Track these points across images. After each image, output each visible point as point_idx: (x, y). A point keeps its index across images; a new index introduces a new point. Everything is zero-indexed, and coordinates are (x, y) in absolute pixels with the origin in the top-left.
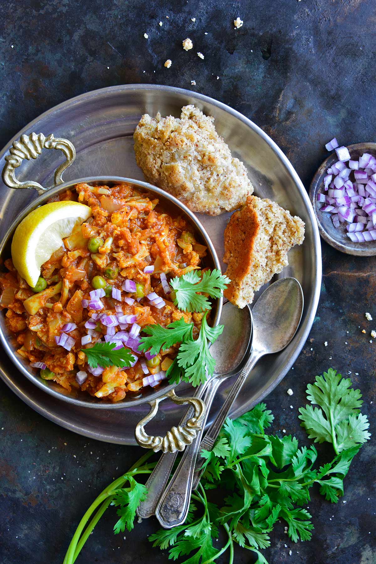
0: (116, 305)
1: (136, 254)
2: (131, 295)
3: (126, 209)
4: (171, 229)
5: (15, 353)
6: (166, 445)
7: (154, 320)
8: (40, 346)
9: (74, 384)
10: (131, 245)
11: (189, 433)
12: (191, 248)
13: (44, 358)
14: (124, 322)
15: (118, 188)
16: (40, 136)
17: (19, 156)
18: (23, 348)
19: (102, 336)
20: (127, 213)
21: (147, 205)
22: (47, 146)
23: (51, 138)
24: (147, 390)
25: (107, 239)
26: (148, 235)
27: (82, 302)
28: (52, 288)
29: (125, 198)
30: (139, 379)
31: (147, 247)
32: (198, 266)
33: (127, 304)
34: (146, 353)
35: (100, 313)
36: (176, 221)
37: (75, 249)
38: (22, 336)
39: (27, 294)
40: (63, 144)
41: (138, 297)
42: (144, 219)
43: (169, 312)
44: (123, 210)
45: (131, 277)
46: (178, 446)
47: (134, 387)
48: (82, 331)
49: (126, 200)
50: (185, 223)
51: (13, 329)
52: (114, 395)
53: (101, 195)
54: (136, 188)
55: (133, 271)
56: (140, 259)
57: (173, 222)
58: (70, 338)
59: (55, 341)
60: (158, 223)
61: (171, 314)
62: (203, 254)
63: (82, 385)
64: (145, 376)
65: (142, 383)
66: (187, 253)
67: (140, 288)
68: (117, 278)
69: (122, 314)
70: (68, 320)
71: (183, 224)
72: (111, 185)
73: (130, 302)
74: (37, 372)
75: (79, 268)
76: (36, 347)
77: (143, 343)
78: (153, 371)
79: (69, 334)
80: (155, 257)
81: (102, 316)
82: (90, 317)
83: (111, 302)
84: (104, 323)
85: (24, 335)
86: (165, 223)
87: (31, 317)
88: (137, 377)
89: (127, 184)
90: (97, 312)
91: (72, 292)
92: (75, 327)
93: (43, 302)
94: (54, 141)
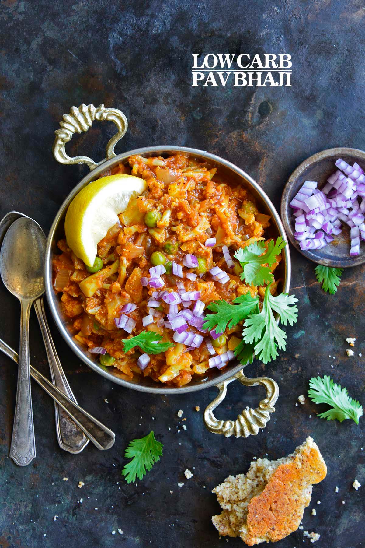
0: (177, 282)
1: (196, 226)
2: (193, 270)
3: (183, 180)
4: (231, 200)
5: (73, 338)
6: (238, 429)
7: (218, 295)
8: (99, 330)
9: (136, 370)
10: (191, 216)
11: (262, 415)
12: (253, 218)
13: (103, 343)
14: (187, 299)
15: (173, 159)
16: (90, 106)
17: (69, 130)
18: (80, 333)
19: (164, 315)
20: (184, 184)
21: (205, 174)
22: (98, 118)
23: (102, 109)
24: (214, 372)
25: (165, 213)
26: (208, 206)
27: (142, 280)
28: (108, 268)
29: (181, 168)
30: (204, 360)
31: (208, 219)
32: (262, 236)
33: (189, 280)
34: (212, 331)
35: (161, 291)
36: (236, 191)
37: (131, 224)
38: (79, 321)
39: (83, 275)
40: (114, 115)
41: (200, 272)
42: (202, 191)
43: (234, 287)
44: (179, 181)
45: (192, 252)
46: (251, 429)
47: (200, 370)
48: (142, 311)
49: (183, 171)
50: (245, 192)
51: (69, 314)
52: (179, 379)
53: (156, 167)
54: (191, 157)
55: (194, 245)
56: (202, 231)
57: (233, 192)
58: (131, 320)
59: (114, 323)
60: (218, 193)
61: (237, 288)
62: (266, 224)
63: (144, 370)
64: (211, 356)
65: (208, 365)
66: (250, 224)
67: (202, 262)
68: (177, 253)
69: (185, 291)
70: (127, 300)
71: (244, 193)
72: (166, 155)
73: (192, 277)
74: (97, 358)
75: (136, 244)
76: (94, 332)
77: (207, 321)
78: (220, 351)
79: (129, 316)
80: (216, 229)
81: (164, 293)
82: (151, 296)
83: (172, 280)
84: (166, 301)
85: (81, 320)
86: (224, 193)
87: (88, 299)
88: (202, 358)
89: (182, 153)
90: (157, 290)
91: (130, 270)
92: (135, 307)
93: (100, 283)
94: (105, 112)
